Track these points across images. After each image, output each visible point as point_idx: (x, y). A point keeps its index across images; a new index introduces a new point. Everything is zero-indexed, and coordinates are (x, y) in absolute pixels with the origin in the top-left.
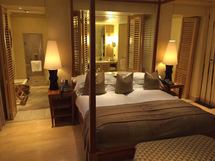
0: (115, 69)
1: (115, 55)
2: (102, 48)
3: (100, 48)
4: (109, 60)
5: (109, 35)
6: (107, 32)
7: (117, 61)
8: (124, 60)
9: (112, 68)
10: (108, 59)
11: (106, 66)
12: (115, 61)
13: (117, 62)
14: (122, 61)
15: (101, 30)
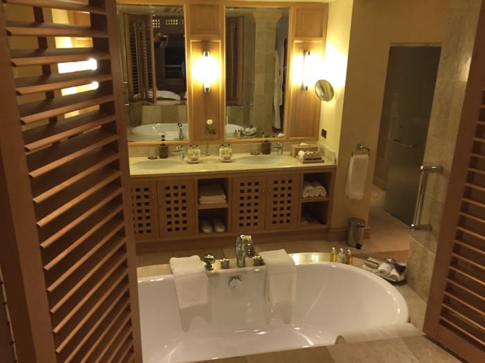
0: (324, 194)
1: (324, 133)
2: (276, 89)
3: (269, 88)
4: (301, 153)
5: (305, 50)
6: (297, 36)
7: (332, 163)
8: (366, 156)
9: (310, 188)
10: (297, 151)
11: (286, 185)
12: (326, 163)
13: (334, 168)
14: (357, 162)
15: (274, 25)
